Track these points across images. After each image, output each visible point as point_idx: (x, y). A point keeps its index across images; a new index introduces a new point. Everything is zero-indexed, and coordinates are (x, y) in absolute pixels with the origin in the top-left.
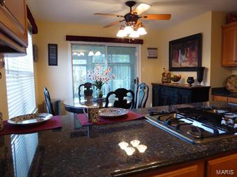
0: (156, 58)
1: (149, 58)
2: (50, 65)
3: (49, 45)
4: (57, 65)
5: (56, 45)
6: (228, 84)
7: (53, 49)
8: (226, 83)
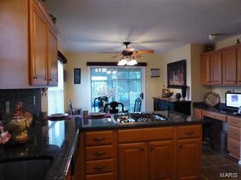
0: (158, 77)
1: (152, 77)
2: (75, 83)
3: (75, 69)
4: (80, 83)
5: (80, 69)
6: (207, 100)
7: (78, 72)
8: (205, 98)
